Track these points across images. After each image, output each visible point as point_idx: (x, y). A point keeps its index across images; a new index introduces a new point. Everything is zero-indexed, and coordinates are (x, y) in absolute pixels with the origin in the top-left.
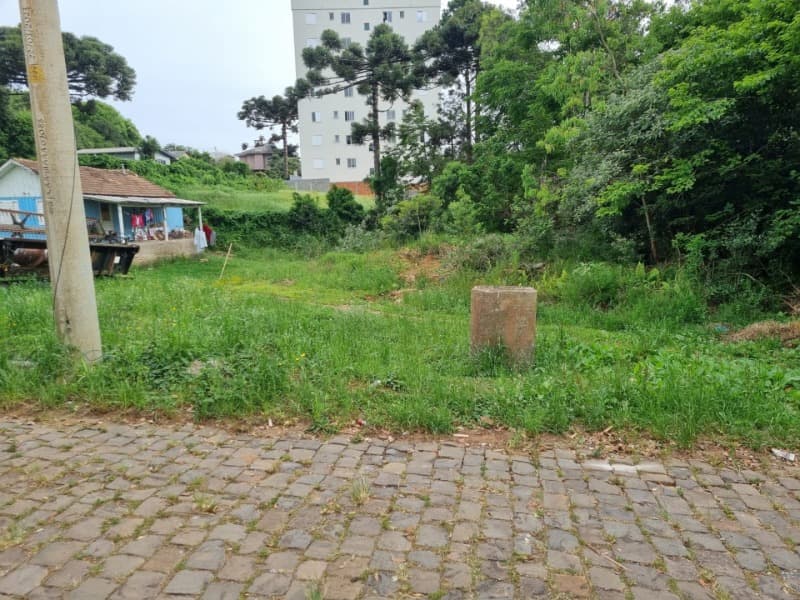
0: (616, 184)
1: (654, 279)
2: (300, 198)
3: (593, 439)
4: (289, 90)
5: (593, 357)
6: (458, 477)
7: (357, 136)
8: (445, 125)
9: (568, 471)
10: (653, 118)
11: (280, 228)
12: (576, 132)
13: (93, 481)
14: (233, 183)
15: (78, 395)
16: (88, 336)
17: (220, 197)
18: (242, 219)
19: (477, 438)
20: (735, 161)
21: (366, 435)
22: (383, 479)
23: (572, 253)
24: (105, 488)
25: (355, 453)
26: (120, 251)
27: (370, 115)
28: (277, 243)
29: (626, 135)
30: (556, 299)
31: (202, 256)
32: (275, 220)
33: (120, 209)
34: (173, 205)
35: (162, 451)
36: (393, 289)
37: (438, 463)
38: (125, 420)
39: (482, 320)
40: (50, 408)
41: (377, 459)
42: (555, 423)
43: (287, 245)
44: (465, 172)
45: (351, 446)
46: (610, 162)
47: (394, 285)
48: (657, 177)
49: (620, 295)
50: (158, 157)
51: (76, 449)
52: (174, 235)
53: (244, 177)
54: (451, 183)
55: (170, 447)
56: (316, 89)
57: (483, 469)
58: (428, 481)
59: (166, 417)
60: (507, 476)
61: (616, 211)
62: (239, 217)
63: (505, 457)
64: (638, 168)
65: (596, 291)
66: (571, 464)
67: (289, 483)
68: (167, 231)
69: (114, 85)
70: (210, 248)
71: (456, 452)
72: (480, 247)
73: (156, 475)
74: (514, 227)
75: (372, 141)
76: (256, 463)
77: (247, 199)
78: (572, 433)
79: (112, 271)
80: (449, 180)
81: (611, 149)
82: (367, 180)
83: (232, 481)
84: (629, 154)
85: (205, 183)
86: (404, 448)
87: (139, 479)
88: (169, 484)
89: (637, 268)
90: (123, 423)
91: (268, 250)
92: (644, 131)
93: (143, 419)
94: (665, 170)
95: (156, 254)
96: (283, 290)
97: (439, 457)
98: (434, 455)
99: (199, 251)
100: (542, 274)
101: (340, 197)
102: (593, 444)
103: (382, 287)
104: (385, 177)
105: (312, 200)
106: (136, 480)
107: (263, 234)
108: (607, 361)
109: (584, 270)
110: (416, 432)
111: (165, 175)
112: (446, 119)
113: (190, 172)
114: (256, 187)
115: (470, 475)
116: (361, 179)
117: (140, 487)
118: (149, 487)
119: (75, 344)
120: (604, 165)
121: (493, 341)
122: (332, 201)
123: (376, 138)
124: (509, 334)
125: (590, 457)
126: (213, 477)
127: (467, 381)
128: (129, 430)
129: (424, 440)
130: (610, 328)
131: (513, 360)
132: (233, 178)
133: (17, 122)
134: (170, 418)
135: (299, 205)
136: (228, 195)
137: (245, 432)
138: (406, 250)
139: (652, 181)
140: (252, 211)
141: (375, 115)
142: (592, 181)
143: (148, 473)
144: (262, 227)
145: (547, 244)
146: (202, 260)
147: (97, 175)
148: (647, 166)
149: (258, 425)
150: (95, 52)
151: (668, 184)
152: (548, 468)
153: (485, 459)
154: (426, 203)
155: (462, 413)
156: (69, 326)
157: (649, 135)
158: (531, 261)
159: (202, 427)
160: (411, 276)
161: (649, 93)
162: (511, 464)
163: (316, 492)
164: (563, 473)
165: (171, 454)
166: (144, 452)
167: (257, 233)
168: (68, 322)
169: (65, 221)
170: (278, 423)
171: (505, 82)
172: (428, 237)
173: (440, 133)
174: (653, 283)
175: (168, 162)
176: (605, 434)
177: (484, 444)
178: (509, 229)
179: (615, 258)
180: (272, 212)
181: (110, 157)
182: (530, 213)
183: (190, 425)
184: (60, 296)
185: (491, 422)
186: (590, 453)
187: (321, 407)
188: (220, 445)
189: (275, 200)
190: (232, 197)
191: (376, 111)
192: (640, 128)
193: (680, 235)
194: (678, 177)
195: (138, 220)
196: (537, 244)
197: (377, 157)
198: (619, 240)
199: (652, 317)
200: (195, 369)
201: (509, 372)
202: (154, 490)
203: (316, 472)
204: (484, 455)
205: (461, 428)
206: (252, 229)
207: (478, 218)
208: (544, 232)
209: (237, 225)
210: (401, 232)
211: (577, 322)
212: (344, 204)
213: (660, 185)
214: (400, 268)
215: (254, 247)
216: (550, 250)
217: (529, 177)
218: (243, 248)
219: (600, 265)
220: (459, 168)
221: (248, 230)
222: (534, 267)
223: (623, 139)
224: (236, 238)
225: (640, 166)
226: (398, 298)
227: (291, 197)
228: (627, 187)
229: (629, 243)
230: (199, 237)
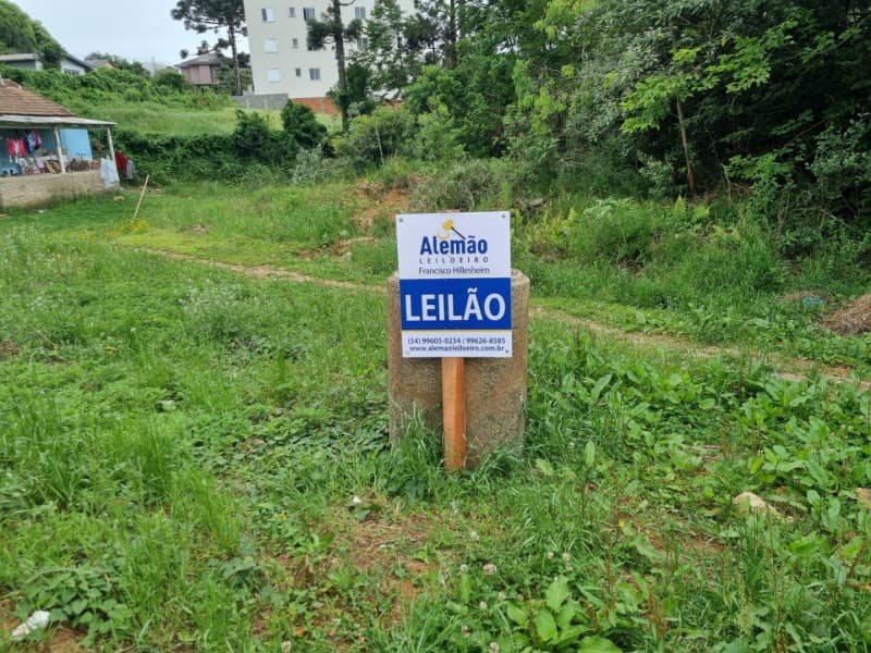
0: (650, 80)
1: (700, 221)
2: (245, 118)
7: (316, 38)
8: (424, 22)
11: (221, 155)
14: (166, 99)
17: (144, 116)
18: (171, 144)
20: (825, 41)
23: (582, 186)
27: (330, 10)
28: (219, 174)
30: (563, 253)
31: (109, 194)
32: (215, 145)
34: (70, 126)
36: (341, 238)
43: (231, 177)
44: (446, 77)
46: (639, 48)
47: (344, 233)
48: (709, 69)
49: (653, 247)
50: (65, 66)
52: (75, 166)
53: (180, 91)
61: (650, 122)
62: (166, 141)
64: (682, 55)
65: (619, 241)
68: (63, 160)
72: (459, 177)
74: (504, 147)
75: (334, 44)
77: (180, 120)
80: (424, 88)
81: (639, 30)
82: (331, 94)
84: (668, 34)
85: (129, 99)
89: (676, 206)
91: (206, 183)
94: (723, 57)
95: (49, 191)
96: (184, 243)
99: (108, 185)
100: (541, 213)
101: (298, 115)
103: (325, 235)
104: (354, 88)
105: (261, 120)
107: (203, 165)
109: (602, 209)
111: (74, 88)
112: (425, 15)
113: (108, 85)
114: (194, 105)
116: (324, 95)
120: (630, 53)
122: (287, 123)
123: (338, 40)
132: (166, 94)
135: (244, 125)
136: (156, 114)
138: (364, 182)
139: (703, 75)
140: (183, 134)
141: (336, 10)
142: (614, 78)
144: (199, 154)
145: (549, 173)
146: (116, 198)
148: (693, 52)
151: (727, 77)
158: (528, 196)
160: (366, 219)
167: (191, 162)
172: (393, 165)
173: (418, 34)
174: (698, 227)
175: (82, 72)
178: (497, 151)
179: (643, 190)
180: (210, 134)
182: (525, 130)
189: (217, 120)
190: (162, 117)
191: (337, 4)
193: (736, 160)
194: (743, 65)
195: (17, 147)
196: (536, 173)
197: (341, 64)
198: (652, 164)
206: (185, 157)
207: (460, 139)
208: (544, 156)
209: (165, 152)
210: (358, 158)
211: (594, 292)
212: (303, 125)
213: (716, 80)
214: (354, 208)
215: (189, 180)
216: (553, 181)
217: (524, 78)
218: (174, 181)
219: (624, 202)
220: (437, 73)
221: (180, 158)
222: (531, 204)
223: (659, 11)
224: (165, 169)
225: (685, 51)
226: (346, 251)
227: (235, 117)
228: (666, 85)
229: (665, 168)
230: (107, 168)
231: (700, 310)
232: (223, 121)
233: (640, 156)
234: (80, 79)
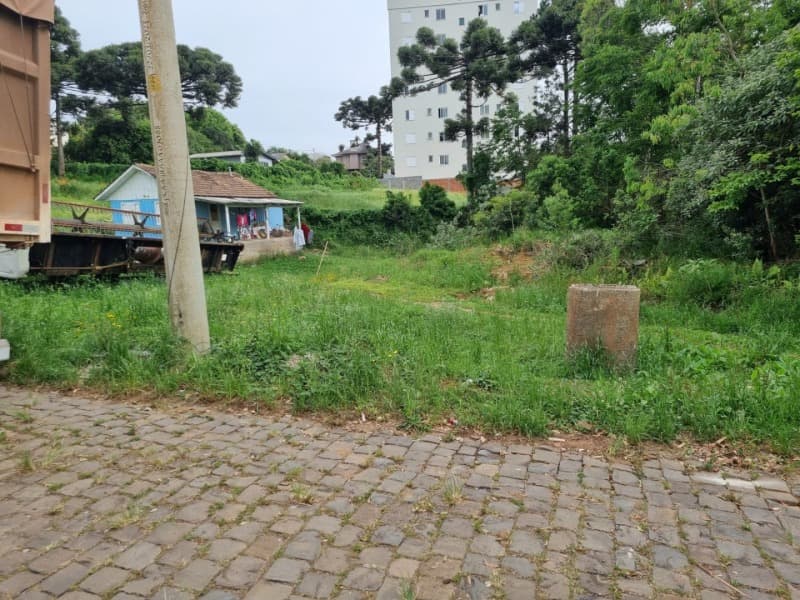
0: (732, 175)
1: (774, 277)
2: (393, 196)
3: (704, 450)
4: (384, 88)
5: (703, 361)
6: (554, 484)
7: (450, 132)
8: (540, 117)
9: (675, 483)
10: (776, 102)
11: (373, 226)
12: (686, 119)
13: (201, 466)
14: (330, 182)
15: (188, 383)
16: (198, 330)
17: (317, 196)
18: (337, 218)
19: (574, 443)
21: (457, 434)
22: (475, 480)
23: (678, 249)
24: (212, 473)
25: (446, 451)
26: (227, 249)
27: (463, 111)
28: (371, 241)
29: (744, 122)
31: (300, 253)
32: (369, 217)
33: (227, 210)
34: (274, 205)
35: (262, 441)
36: (485, 286)
37: (532, 467)
38: (230, 409)
39: (580, 320)
40: (165, 396)
41: (469, 460)
42: (661, 430)
43: (380, 243)
44: (562, 165)
45: (442, 444)
46: (724, 152)
47: (486, 282)
48: (779, 167)
49: (733, 295)
50: (261, 159)
51: (186, 435)
52: (275, 234)
53: (340, 176)
54: (546, 177)
55: (270, 437)
56: (411, 87)
57: (581, 476)
58: (522, 485)
59: (266, 408)
60: (606, 485)
61: (731, 205)
62: (335, 215)
63: (604, 464)
64: (755, 158)
65: (705, 290)
66: (678, 476)
67: (382, 478)
68: (269, 230)
69: (224, 92)
70: (308, 246)
71: (552, 457)
72: (577, 243)
73: (256, 463)
74: (614, 221)
75: (465, 137)
76: (350, 456)
77: (342, 198)
78: (680, 443)
79: (220, 268)
80: (545, 174)
81: (725, 138)
82: (459, 177)
83: (327, 473)
84: (747, 142)
85: (304, 183)
86: (496, 449)
87: (242, 466)
88: (269, 473)
89: (754, 265)
90: (228, 412)
91: (361, 247)
92: (765, 117)
93: (246, 409)
94: (790, 159)
95: (260, 252)
96: (376, 287)
97: (533, 461)
98: (527, 459)
99: (298, 248)
100: (644, 271)
101: (432, 194)
102: (704, 456)
103: (473, 284)
104: (478, 173)
105: (405, 198)
106: (239, 467)
107: (356, 232)
108: (721, 366)
109: (693, 267)
110: (509, 433)
111: (267, 176)
112: (541, 111)
113: (290, 173)
114: (351, 186)
115: (567, 481)
116: (453, 176)
117: (243, 475)
118: (250, 474)
119: (186, 336)
120: (717, 155)
121: (592, 342)
122: (424, 197)
123: (469, 134)
124: (608, 334)
125: (700, 469)
126: (309, 468)
127: (563, 383)
128: (232, 418)
129: (518, 442)
130: (722, 331)
131: (612, 362)
132: (330, 178)
133: (138, 130)
134: (270, 409)
135: (392, 203)
136: (325, 194)
137: (340, 425)
138: (499, 247)
139: (774, 171)
140: (347, 210)
141: (468, 111)
142: (703, 173)
143: (251, 461)
144: (356, 225)
145: (651, 240)
146: (301, 258)
147: (207, 178)
148: (767, 155)
149: (351, 420)
150: (207, 61)
151: (793, 174)
152: (652, 479)
153: (583, 465)
154: (519, 199)
155: (558, 416)
156: (181, 320)
157: (770, 120)
158: (633, 258)
159: (299, 419)
160: (503, 273)
161: (772, 74)
162: (611, 472)
163: (408, 490)
164: (670, 485)
165: (271, 444)
166: (247, 441)
167: (351, 231)
168: (180, 316)
169: (178, 222)
170: (371, 418)
171: (608, 69)
172: (521, 233)
173: (535, 126)
174: (773, 281)
175: (270, 164)
176: (717, 445)
177: (581, 450)
178: (608, 224)
179: (727, 254)
180: (367, 209)
181: (219, 160)
182: (632, 207)
183: (289, 416)
184: (174, 292)
185: (589, 427)
186: (700, 465)
187: (412, 404)
188: (316, 437)
189: (369, 198)
190: (329, 196)
191: (469, 106)
192: (760, 113)
195: (243, 220)
196: (639, 240)
197: (469, 153)
198: (734, 235)
199: (771, 318)
200: (293, 363)
201: (608, 375)
202: (256, 478)
203: (408, 468)
204: (582, 461)
205: (556, 432)
206: (347, 227)
207: (577, 213)
208: (647, 227)
209: (333, 223)
210: (493, 228)
211: (684, 323)
212: (436, 201)
213: (783, 175)
214: (492, 265)
215: (349, 244)
216: (654, 246)
217: (632, 170)
218: (338, 245)
219: (710, 262)
220: (555, 161)
221: (343, 228)
222: (636, 264)
223: (740, 126)
224: (332, 236)
225: (760, 155)
226: (490, 296)
227: (385, 196)
228: (744, 179)
229: (744, 238)
230: (298, 235)
231: (762, 334)
232: (373, 198)
233: (726, 229)
234: (272, 169)
